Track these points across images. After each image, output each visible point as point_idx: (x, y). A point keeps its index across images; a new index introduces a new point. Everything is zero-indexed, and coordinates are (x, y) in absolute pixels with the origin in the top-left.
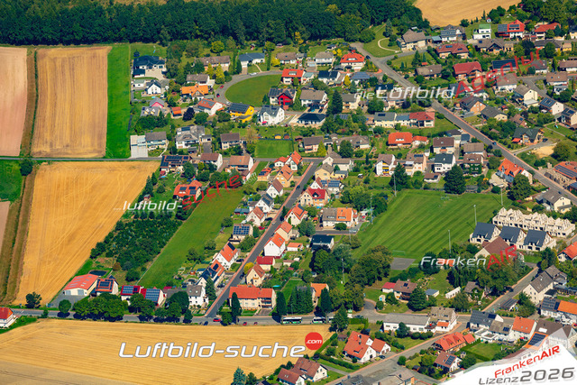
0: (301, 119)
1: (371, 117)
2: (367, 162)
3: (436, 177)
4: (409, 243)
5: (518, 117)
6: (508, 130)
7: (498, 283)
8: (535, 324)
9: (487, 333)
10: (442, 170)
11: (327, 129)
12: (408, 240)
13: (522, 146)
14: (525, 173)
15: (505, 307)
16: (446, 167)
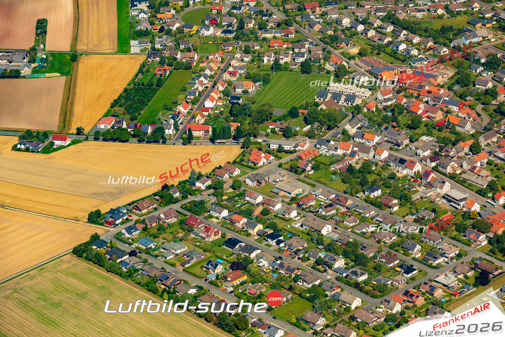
0: (222, 32)
1: (260, 32)
2: (259, 56)
3: (296, 65)
4: (282, 101)
5: (339, 32)
6: (334, 39)
7: (331, 123)
8: (352, 146)
9: (326, 150)
10: (299, 61)
11: (236, 38)
12: (282, 99)
13: (342, 48)
14: (344, 63)
15: (335, 136)
16: (301, 60)
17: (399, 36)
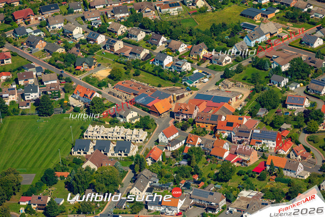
3: (28, 104)
5: (74, 50)
6: (70, 60)
10: (31, 98)
14: (97, 94)
15: (119, 206)
16: (34, 96)
17: (157, 44)
